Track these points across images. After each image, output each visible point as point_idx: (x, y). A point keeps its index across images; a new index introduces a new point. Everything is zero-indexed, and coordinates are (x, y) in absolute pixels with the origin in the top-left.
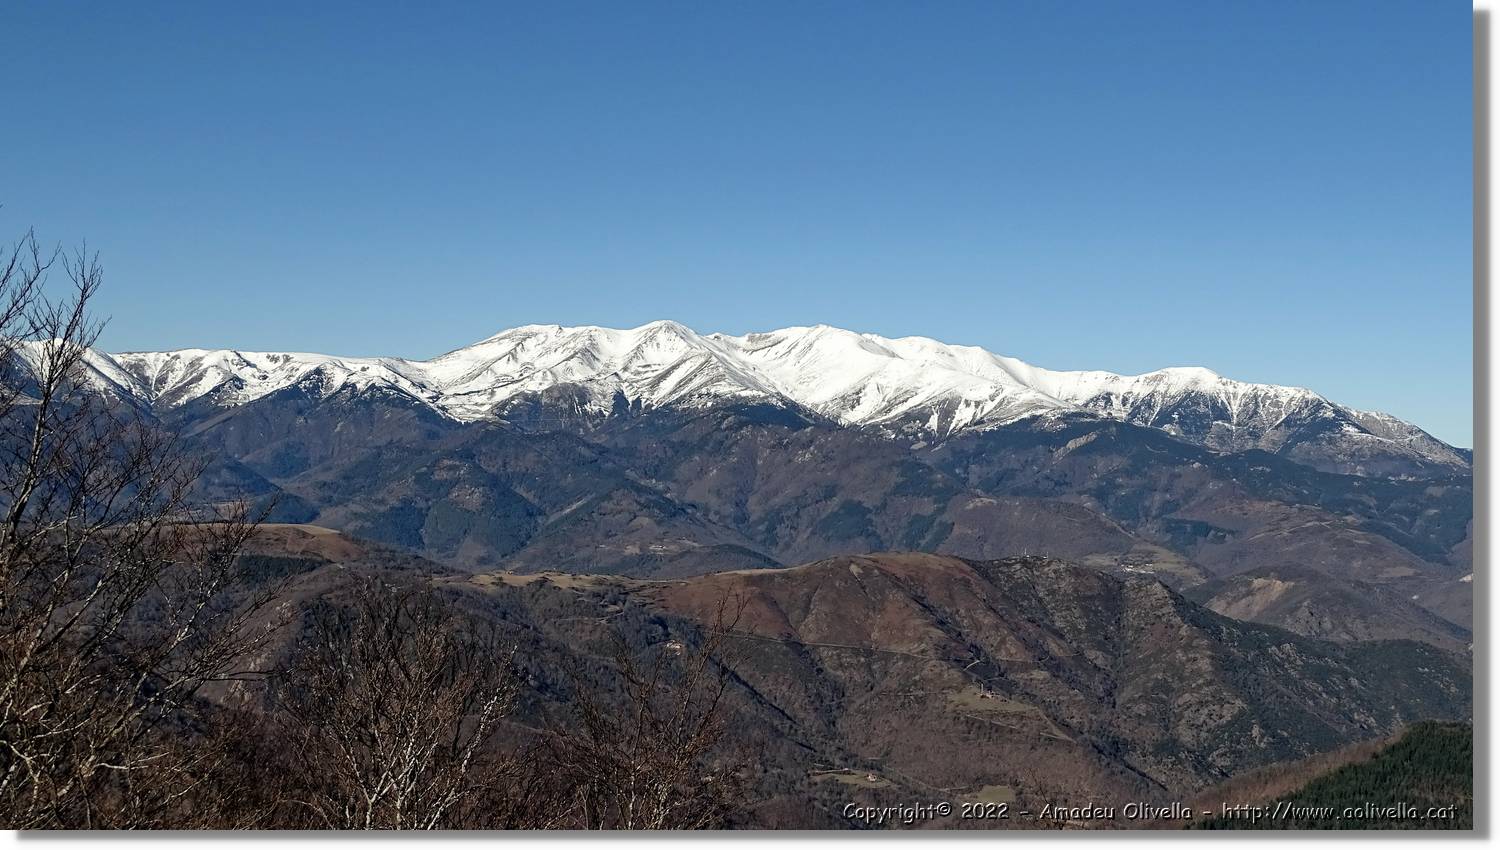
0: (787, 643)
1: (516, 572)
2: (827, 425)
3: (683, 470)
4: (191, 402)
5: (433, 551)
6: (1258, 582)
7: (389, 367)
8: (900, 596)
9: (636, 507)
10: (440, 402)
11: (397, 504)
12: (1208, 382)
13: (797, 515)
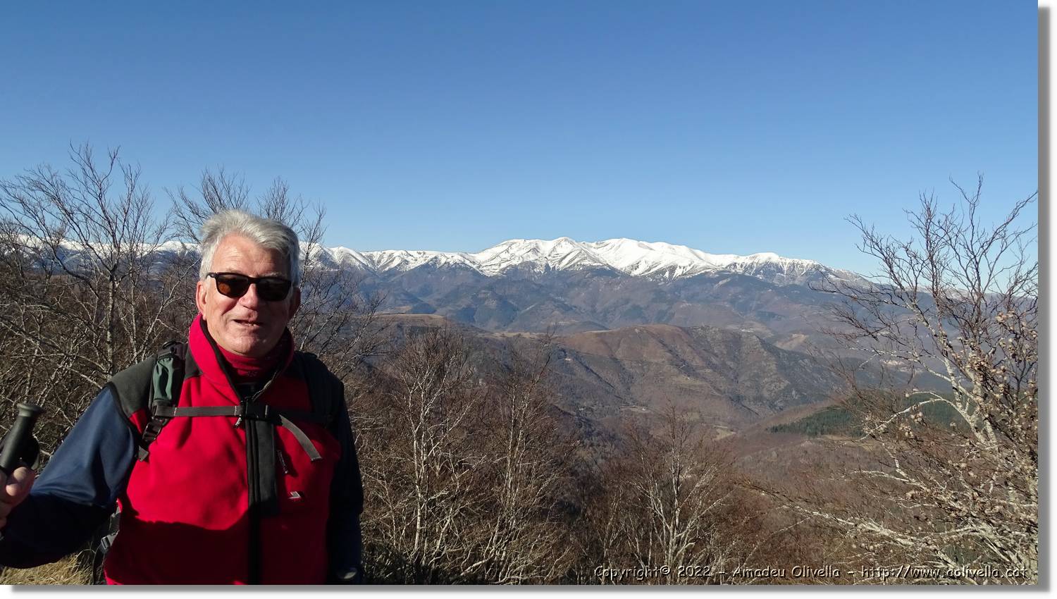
0: (611, 358)
1: (509, 332)
2: (626, 276)
3: (571, 293)
4: (390, 270)
5: (479, 324)
6: (794, 336)
7: (461, 256)
8: (654, 340)
9: (554, 307)
10: (481, 269)
11: (465, 307)
12: (775, 258)
13: (615, 310)
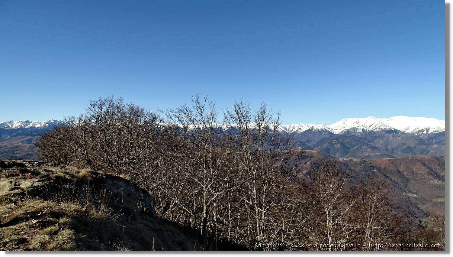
0: (397, 171)
1: (346, 158)
2: (403, 133)
3: (376, 141)
5: (332, 155)
7: (324, 126)
8: (419, 163)
9: (367, 147)
10: (332, 131)
11: (326, 147)
13: (398, 149)
